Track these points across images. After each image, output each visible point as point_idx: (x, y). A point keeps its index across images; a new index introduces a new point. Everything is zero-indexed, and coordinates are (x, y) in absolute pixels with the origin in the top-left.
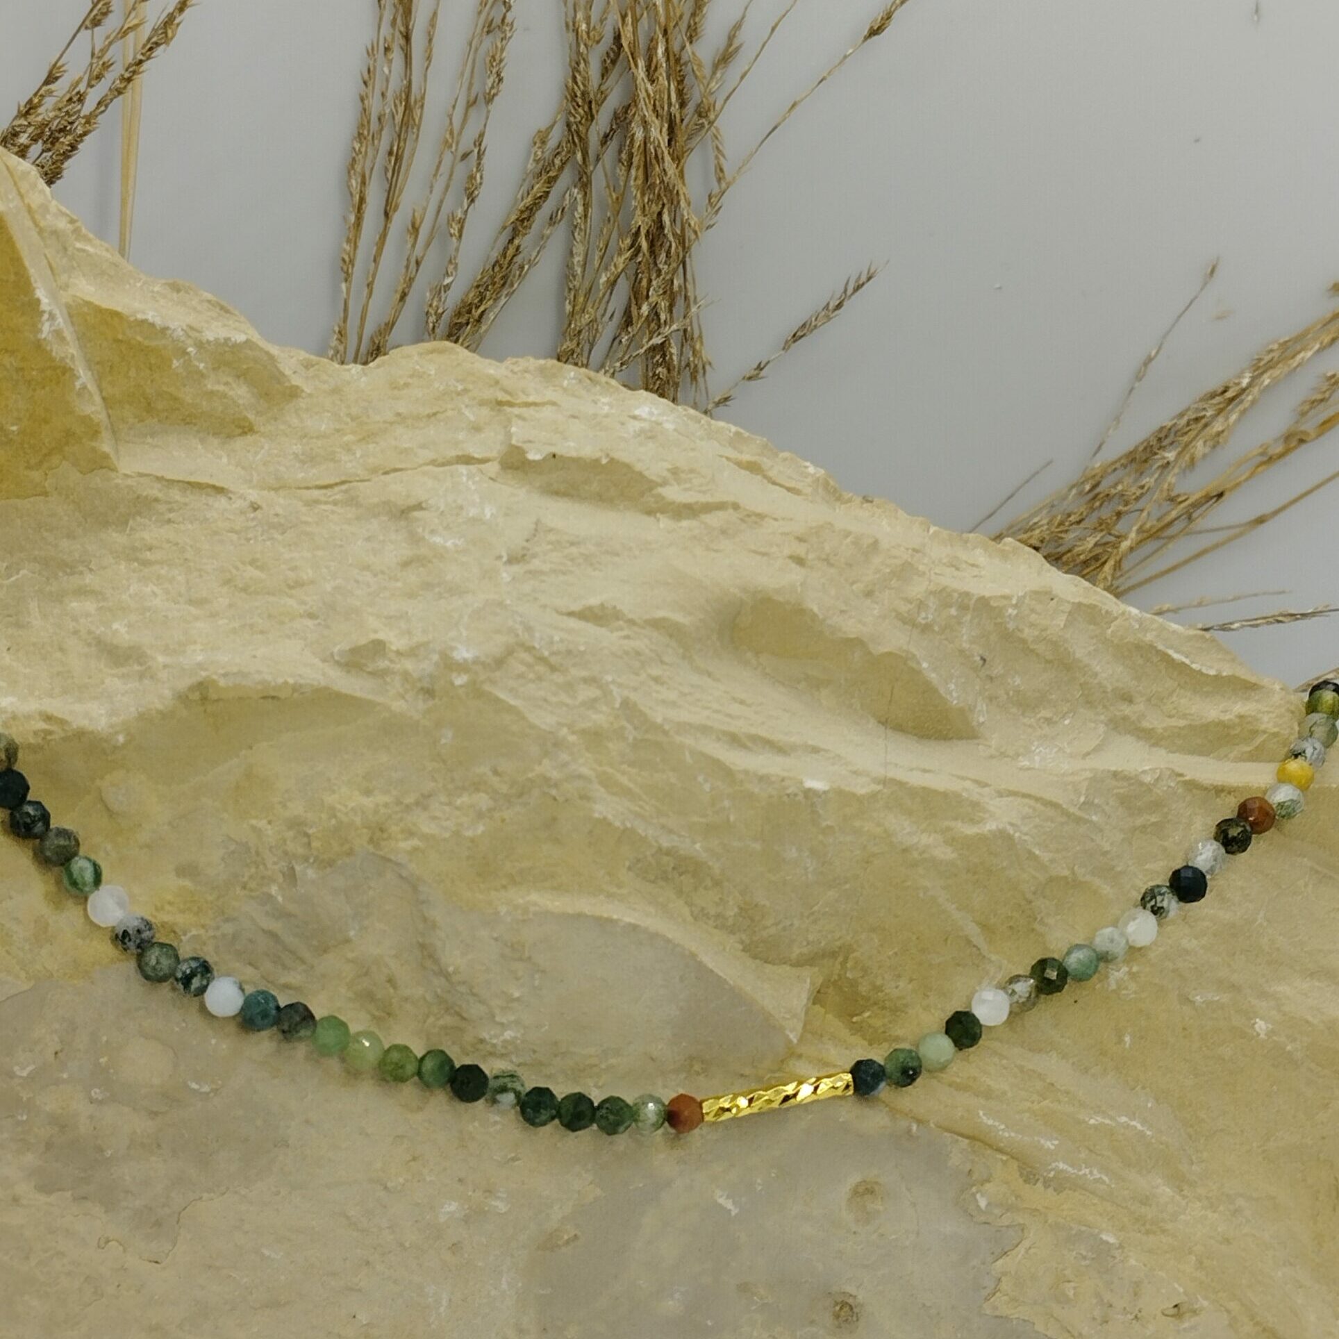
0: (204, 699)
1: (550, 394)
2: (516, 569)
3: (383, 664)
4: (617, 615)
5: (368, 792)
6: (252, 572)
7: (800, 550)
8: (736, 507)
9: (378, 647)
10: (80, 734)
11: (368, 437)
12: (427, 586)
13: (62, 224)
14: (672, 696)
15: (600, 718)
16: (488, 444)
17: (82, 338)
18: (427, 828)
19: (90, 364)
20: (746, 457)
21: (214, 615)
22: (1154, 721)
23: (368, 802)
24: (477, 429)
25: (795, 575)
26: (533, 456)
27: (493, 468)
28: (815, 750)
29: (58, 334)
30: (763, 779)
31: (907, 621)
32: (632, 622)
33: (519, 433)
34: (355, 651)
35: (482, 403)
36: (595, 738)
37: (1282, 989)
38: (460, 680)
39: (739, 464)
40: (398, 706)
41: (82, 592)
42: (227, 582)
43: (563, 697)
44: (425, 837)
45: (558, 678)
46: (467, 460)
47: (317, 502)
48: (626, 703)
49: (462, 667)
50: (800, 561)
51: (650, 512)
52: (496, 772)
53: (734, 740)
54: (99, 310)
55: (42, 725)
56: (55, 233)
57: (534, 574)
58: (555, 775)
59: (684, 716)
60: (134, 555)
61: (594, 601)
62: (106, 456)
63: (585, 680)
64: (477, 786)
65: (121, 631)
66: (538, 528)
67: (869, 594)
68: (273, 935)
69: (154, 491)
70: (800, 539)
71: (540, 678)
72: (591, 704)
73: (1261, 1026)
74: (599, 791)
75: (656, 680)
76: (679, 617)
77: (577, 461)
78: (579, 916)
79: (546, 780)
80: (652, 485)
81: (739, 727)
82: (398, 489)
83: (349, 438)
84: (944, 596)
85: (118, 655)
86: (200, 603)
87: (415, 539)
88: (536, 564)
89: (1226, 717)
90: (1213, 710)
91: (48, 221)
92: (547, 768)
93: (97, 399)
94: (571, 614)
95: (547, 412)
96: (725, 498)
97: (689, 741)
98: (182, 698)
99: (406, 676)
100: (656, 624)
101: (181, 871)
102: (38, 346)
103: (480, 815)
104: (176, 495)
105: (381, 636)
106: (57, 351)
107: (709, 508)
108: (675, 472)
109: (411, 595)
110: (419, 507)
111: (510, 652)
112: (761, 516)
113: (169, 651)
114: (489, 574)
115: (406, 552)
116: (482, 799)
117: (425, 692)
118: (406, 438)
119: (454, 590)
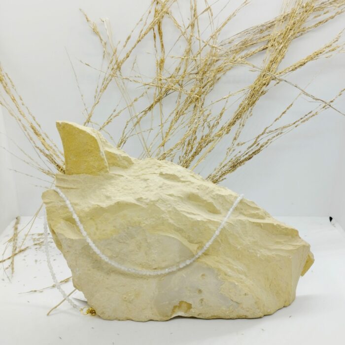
0: (118, 204)
1: (166, 165)
2: (160, 189)
3: (142, 200)
4: (173, 195)
5: (139, 217)
6: (126, 187)
7: (198, 188)
8: (190, 181)
9: (141, 198)
10: (102, 208)
11: (142, 170)
12: (149, 190)
13: (104, 141)
14: (180, 206)
15: (170, 209)
16: (158, 172)
17: (106, 155)
18: (147, 223)
19: (107, 159)
21: (121, 192)
22: (245, 213)
23: (139, 219)
24: (156, 169)
25: (197, 191)
26: (164, 173)
27: (158, 175)
28: (199, 215)
29: (103, 155)
30: (192, 219)
31: (212, 198)
32: (175, 196)
33: (162, 170)
34: (139, 198)
35: (158, 166)
36: (169, 212)
37: (261, 250)
38: (152, 203)
39: (191, 176)
40: (144, 206)
41: (104, 188)
42: (123, 188)
43: (165, 206)
45: (165, 204)
46: (155, 173)
47: (135, 178)
48: (174, 207)
49: (152, 201)
50: (198, 189)
51: (179, 182)
52: (156, 216)
53: (188, 213)
54: (108, 152)
55: (97, 206)
56: (103, 142)
57: (163, 189)
59: (181, 209)
60: (111, 184)
61: (170, 193)
62: (108, 171)
63: (169, 204)
64: (153, 217)
65: (108, 194)
66: (164, 183)
67: (207, 194)
68: (125, 236)
69: (114, 176)
70: (199, 186)
71: (163, 203)
72: (169, 207)
73: (258, 255)
74: (170, 219)
75: (178, 204)
76: (181, 196)
77: (169, 174)
78: (166, 236)
79: (163, 217)
80: (179, 178)
81: (189, 211)
82: (146, 177)
83: (140, 170)
84: (217, 195)
85: (108, 197)
86: (119, 191)
87: (148, 184)
89: (255, 213)
90: (253, 212)
91: (102, 140)
92: (163, 216)
93: (107, 163)
94: (167, 195)
95: (166, 168)
97: (182, 213)
98: (115, 203)
99: (145, 202)
100: (179, 197)
101: (114, 227)
102: (100, 156)
103: (154, 221)
104: (117, 176)
105: (142, 196)
106: (102, 157)
107: (187, 181)
108: (182, 176)
109: (147, 191)
110: (148, 179)
111: (159, 199)
112: (193, 183)
113: (114, 197)
114: (157, 189)
115: (146, 185)
116: (154, 219)
117: (147, 204)
118: (147, 170)
119: (152, 191)
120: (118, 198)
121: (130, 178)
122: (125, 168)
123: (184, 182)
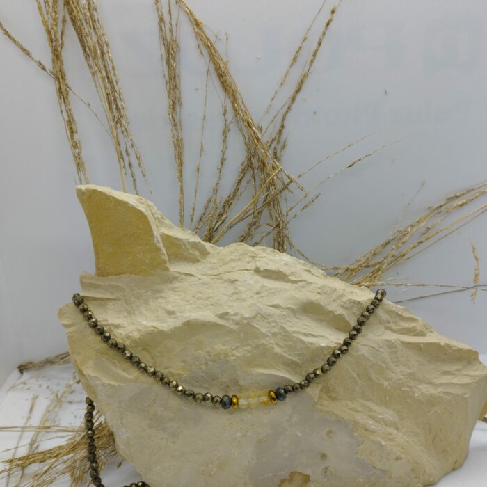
0: (188, 324)
1: (265, 255)
2: (258, 296)
3: (228, 317)
4: (280, 306)
5: (224, 346)
6: (199, 295)
7: (319, 291)
8: (305, 281)
9: (227, 313)
10: (161, 331)
11: (224, 264)
12: (238, 299)
13: (159, 216)
14: (291, 325)
15: (276, 330)
16: (252, 266)
17: (163, 242)
18: (237, 354)
19: (165, 247)
20: (307, 269)
21: (191, 304)
22: (394, 327)
23: (224, 348)
24: (249, 262)
25: (318, 297)
26: (262, 269)
27: (252, 272)
28: (322, 336)
29: (158, 241)
30: (312, 344)
31: (342, 307)
32: (283, 308)
33: (258, 264)
34: (223, 314)
35: (250, 257)
36: (274, 334)
37: (420, 386)
38: (245, 321)
39: (306, 270)
40: (232, 327)
41: (162, 297)
42: (194, 297)
43: (268, 325)
44: (237, 356)
45: (267, 321)
46: (247, 270)
47: (213, 279)
48: (282, 326)
49: (246, 319)
50: (319, 293)
51: (286, 282)
52: (253, 342)
53: (305, 335)
55: (152, 329)
57: (262, 297)
58: (266, 343)
59: (294, 329)
60: (173, 289)
61: (275, 303)
62: (168, 268)
63: (273, 321)
64: (248, 345)
65: (170, 307)
66: (263, 286)
67: (334, 301)
68: (202, 377)
69: (178, 275)
70: (320, 288)
71: (263, 321)
72: (274, 327)
73: (416, 395)
74: (275, 347)
75: (288, 321)
76: (293, 307)
77: (271, 271)
79: (263, 344)
80: (287, 276)
81: (305, 331)
82: (232, 276)
83: (220, 264)
84: (351, 302)
85: (170, 313)
86: (188, 301)
87: (236, 288)
88: (262, 294)
89: (410, 327)
90: (407, 325)
91: (156, 216)
92: (264, 341)
93: (166, 255)
94: (270, 306)
95: (264, 259)
96: (303, 279)
97: (295, 335)
98: (184, 324)
99: (233, 320)
100: (288, 308)
101: (183, 361)
102: (154, 244)
103: (249, 352)
104: (183, 276)
105: (228, 311)
106: (158, 245)
107: (300, 281)
108: (292, 273)
109: (235, 301)
110: (236, 281)
111: (256, 315)
112: (311, 283)
113: (181, 312)
114: (252, 297)
115: (233, 291)
116: (249, 348)
117: (237, 324)
118: (233, 264)
119: (244, 300)
120: (188, 314)
121: (205, 279)
122: (195, 261)
123: (296, 282)
